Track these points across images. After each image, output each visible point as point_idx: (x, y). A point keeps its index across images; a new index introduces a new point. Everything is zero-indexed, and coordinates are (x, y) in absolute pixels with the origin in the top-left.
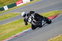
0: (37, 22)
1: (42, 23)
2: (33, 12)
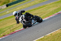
0: (27, 22)
1: (32, 22)
2: (24, 11)
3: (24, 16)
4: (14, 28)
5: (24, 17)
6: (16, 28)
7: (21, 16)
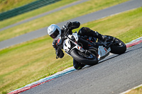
3: (76, 36)
4: (6, 84)
5: (77, 40)
6: (12, 84)
7: (70, 36)
